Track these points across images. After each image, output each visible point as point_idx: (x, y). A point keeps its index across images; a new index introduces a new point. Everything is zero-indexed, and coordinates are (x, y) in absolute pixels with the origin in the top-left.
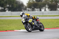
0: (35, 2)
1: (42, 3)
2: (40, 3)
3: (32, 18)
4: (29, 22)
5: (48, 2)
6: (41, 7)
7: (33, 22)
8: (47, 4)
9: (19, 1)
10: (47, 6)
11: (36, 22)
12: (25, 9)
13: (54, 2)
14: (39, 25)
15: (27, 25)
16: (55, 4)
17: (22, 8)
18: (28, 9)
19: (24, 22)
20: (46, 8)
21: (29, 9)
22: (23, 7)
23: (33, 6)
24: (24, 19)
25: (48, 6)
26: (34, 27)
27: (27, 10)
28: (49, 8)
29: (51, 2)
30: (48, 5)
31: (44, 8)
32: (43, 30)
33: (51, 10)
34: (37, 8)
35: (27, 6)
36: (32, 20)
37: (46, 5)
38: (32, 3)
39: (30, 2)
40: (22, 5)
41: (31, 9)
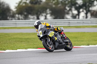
0: (30, 5)
1: (40, 6)
2: (37, 6)
3: (54, 29)
4: (50, 35)
5: (50, 4)
6: (39, 13)
7: (56, 35)
8: (49, 8)
9: (3, 3)
10: (48, 11)
11: (60, 37)
12: (13, 16)
13: (59, 5)
14: (65, 41)
15: (46, 41)
16: (62, 7)
17: (8, 14)
18: (17, 15)
19: (41, 36)
20: (47, 14)
21: (20, 16)
22: (10, 13)
23: (26, 12)
24: (41, 32)
25: (50, 12)
26: (57, 44)
27: (16, 18)
28: (52, 14)
29: (54, 4)
30: (50, 10)
31: (44, 14)
32: (71, 49)
33: (54, 19)
34: (33, 15)
35: (16, 11)
36: (53, 32)
37: (46, 9)
38: (24, 7)
39: (21, 4)
40: (8, 9)
41: (23, 16)
